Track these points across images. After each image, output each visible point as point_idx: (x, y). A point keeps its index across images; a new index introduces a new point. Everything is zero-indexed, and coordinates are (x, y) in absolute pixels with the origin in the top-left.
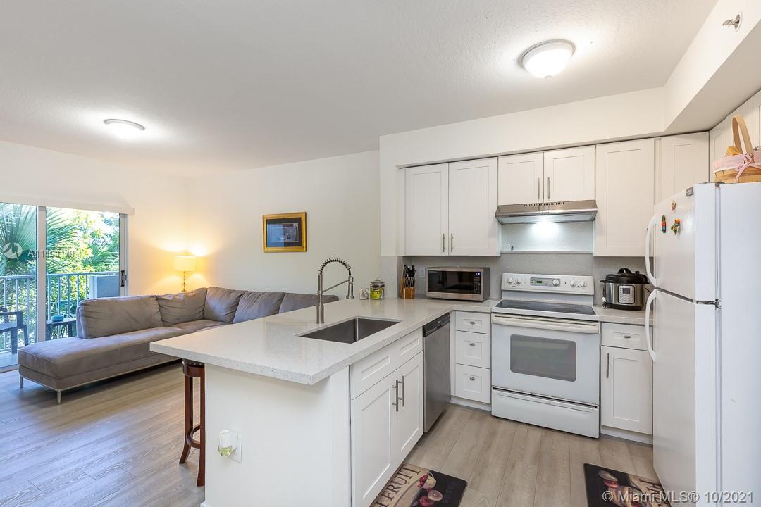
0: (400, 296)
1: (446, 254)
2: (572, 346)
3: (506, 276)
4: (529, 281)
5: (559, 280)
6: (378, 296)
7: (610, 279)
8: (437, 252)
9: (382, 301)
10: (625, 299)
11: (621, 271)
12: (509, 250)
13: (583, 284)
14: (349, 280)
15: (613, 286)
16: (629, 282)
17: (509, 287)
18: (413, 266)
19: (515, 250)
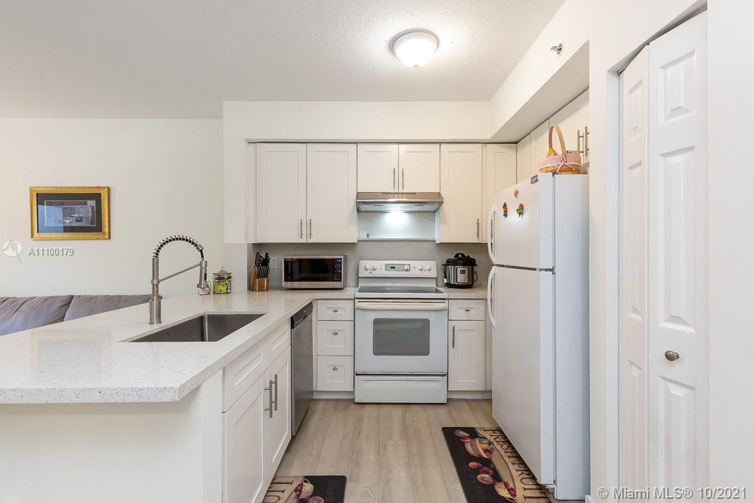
0: (251, 288)
1: (303, 241)
2: (426, 323)
3: (363, 263)
4: (383, 267)
5: (409, 265)
6: (224, 289)
7: (449, 263)
8: (295, 239)
9: (229, 295)
10: (462, 279)
11: (457, 255)
12: (365, 237)
13: (427, 268)
14: (200, 264)
15: (451, 268)
16: (464, 265)
17: (366, 274)
18: (267, 254)
19: (371, 237)
